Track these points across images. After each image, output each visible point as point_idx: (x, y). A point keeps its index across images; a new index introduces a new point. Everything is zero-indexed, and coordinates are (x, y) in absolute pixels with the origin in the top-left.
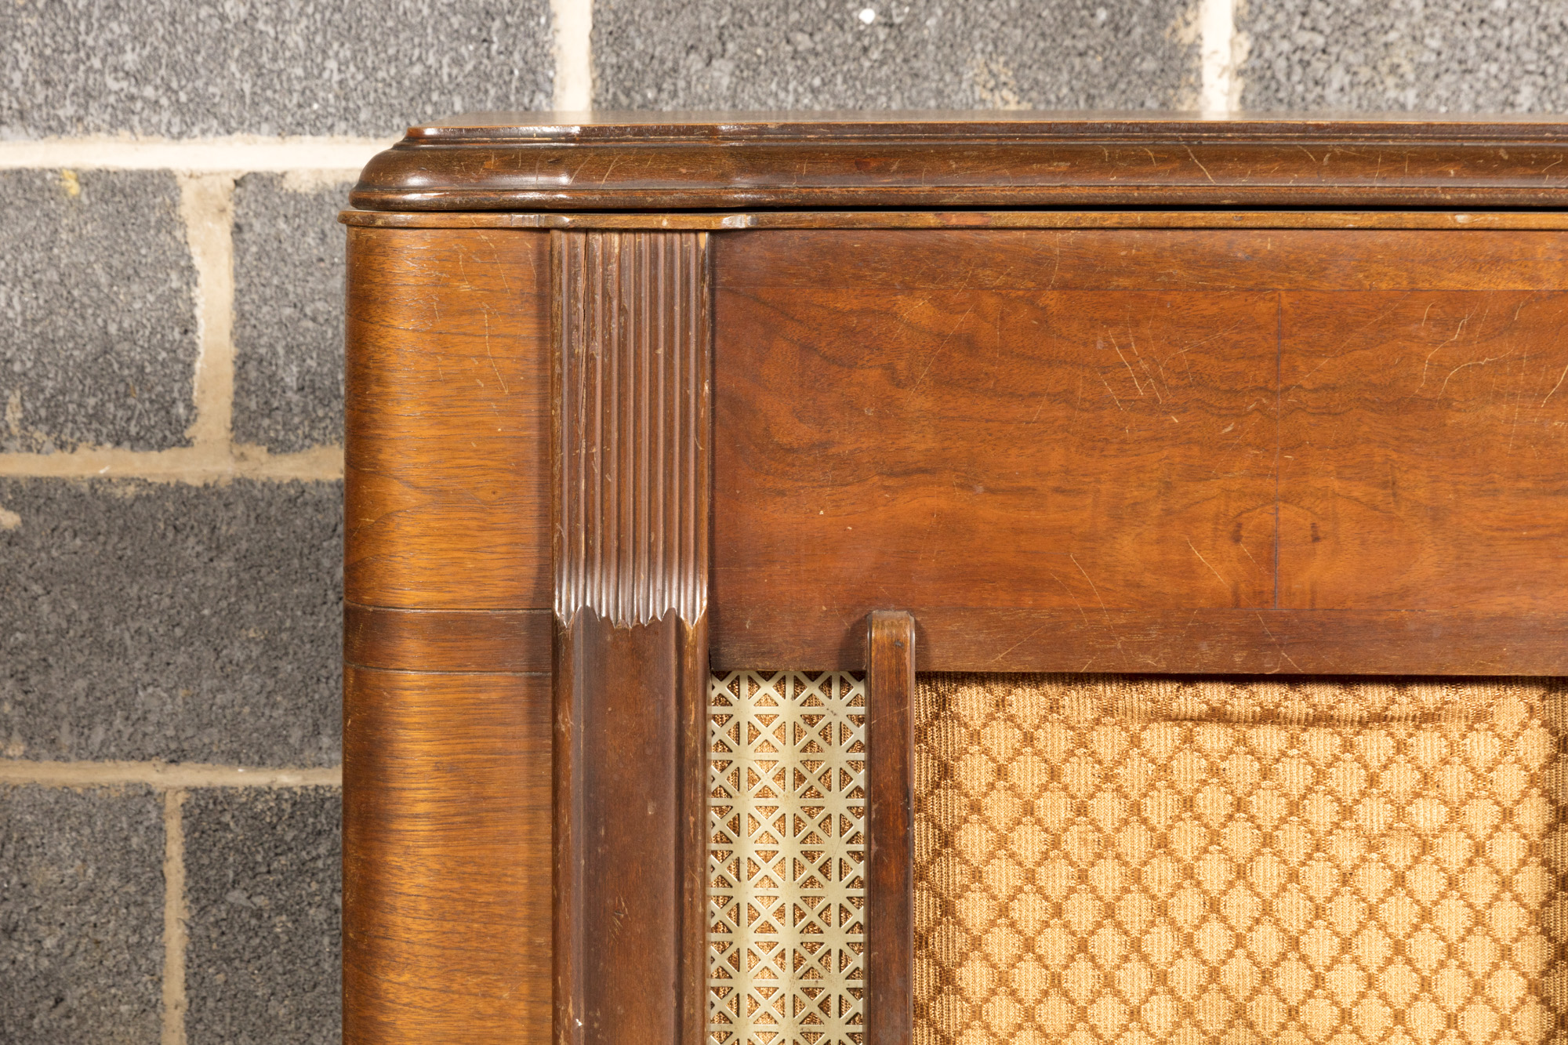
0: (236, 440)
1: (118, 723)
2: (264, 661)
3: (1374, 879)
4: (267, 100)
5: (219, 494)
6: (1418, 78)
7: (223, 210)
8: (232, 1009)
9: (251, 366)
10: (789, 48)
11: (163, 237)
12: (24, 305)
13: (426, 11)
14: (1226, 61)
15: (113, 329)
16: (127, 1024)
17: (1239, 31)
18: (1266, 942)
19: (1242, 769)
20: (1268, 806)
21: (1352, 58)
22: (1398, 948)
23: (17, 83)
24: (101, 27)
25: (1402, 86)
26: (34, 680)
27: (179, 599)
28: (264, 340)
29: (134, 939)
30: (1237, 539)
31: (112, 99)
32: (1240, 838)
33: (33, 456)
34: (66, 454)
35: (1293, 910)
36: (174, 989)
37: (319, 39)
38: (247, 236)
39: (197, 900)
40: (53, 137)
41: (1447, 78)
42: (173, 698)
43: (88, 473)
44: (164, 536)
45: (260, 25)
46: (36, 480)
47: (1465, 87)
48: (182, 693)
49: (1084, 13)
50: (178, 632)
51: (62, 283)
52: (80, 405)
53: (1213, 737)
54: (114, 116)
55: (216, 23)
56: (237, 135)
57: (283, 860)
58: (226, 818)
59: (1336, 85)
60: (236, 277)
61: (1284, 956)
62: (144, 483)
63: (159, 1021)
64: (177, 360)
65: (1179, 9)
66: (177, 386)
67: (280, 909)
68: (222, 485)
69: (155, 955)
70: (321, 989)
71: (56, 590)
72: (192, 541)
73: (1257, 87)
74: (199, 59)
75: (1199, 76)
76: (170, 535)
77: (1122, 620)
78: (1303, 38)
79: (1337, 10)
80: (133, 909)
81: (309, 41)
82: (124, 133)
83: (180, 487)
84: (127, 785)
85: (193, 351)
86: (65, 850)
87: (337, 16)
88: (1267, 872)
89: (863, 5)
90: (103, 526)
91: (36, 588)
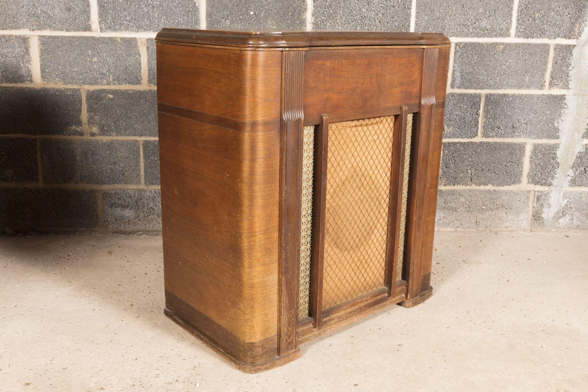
0: (149, 83)
1: (131, 130)
2: (155, 120)
4: (151, 25)
5: (146, 92)
6: (341, 25)
7: (145, 45)
8: (152, 176)
9: (150, 71)
10: (239, 18)
11: (135, 49)
12: (112, 60)
13: (178, 11)
14: (310, 21)
15: (127, 64)
16: (135, 178)
17: (312, 16)
21: (331, 21)
23: (109, 22)
24: (123, 13)
25: (339, 26)
26: (117, 123)
27: (140, 109)
28: (152, 67)
29: (135, 165)
31: (125, 25)
33: (115, 86)
34: (120, 85)
36: (142, 172)
37: (160, 15)
38: (149, 49)
39: (145, 158)
40: (115, 32)
41: (346, 25)
43: (124, 89)
44: (137, 99)
45: (150, 13)
46: (115, 90)
47: (349, 26)
48: (141, 125)
49: (287, 13)
50: (141, 115)
51: (118, 57)
52: (122, 77)
54: (125, 28)
55: (142, 12)
56: (146, 31)
58: (150, 145)
59: (328, 26)
60: (148, 56)
62: (134, 90)
63: (140, 178)
64: (138, 70)
65: (303, 13)
66: (138, 74)
68: (147, 91)
69: (139, 167)
71: (120, 108)
72: (142, 100)
73: (315, 26)
74: (140, 19)
75: (306, 24)
76: (138, 99)
78: (323, 18)
79: (328, 13)
80: (135, 160)
81: (158, 16)
82: (128, 31)
83: (140, 91)
84: (133, 140)
85: (141, 68)
86: (123, 150)
87: (163, 11)
89: (251, 11)
90: (127, 97)
91: (116, 108)
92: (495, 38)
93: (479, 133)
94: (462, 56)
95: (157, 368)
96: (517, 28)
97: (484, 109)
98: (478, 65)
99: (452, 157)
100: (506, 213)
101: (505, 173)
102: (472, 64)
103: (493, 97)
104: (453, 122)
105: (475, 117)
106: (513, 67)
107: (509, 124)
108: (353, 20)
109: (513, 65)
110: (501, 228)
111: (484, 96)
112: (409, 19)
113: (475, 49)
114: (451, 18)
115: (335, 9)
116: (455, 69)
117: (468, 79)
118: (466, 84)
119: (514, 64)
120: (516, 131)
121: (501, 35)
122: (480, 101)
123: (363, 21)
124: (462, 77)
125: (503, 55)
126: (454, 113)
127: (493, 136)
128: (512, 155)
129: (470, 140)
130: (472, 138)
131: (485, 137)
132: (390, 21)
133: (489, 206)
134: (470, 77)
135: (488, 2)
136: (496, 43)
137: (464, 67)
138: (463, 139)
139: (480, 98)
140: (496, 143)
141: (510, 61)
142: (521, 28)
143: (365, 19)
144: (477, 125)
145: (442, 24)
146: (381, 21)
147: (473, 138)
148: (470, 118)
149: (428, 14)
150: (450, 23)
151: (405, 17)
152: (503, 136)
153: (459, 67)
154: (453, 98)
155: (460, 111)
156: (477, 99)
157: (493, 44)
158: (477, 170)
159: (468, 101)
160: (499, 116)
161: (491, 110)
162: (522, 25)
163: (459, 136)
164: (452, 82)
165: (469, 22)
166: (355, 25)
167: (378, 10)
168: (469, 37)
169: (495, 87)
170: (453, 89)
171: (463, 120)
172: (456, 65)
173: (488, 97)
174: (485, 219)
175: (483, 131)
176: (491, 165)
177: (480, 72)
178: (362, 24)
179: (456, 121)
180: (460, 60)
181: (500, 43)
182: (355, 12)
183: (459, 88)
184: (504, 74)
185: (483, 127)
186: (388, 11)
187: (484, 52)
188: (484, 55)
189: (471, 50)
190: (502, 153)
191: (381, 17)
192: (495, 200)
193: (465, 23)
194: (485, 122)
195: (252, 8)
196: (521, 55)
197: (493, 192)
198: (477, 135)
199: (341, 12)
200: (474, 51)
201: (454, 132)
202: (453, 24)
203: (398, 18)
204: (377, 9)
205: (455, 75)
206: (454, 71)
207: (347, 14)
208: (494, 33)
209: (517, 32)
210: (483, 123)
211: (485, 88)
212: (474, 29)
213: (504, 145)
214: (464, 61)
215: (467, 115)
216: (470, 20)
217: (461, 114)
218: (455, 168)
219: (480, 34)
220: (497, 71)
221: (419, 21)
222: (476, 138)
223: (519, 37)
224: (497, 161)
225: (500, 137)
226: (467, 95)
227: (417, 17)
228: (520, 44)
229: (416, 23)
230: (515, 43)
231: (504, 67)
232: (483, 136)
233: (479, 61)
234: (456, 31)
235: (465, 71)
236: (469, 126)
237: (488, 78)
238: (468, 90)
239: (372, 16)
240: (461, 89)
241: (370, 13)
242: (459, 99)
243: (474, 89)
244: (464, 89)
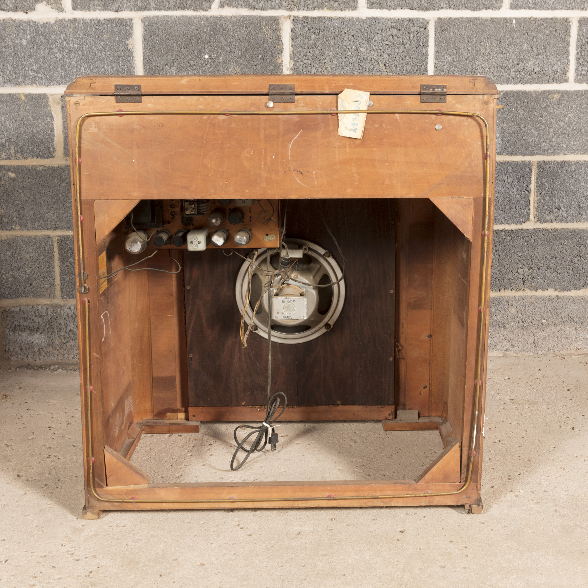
0: (65, 156)
1: (41, 221)
4: (68, 77)
5: (62, 169)
6: (331, 71)
7: (58, 103)
10: (189, 64)
11: (45, 109)
13: (104, 56)
14: (288, 67)
15: (34, 131)
16: (47, 289)
17: (291, 60)
21: (316, 66)
25: (328, 72)
29: (48, 270)
31: (31, 77)
33: (18, 160)
34: (25, 160)
36: (58, 281)
37: (79, 63)
38: (65, 109)
39: (62, 261)
40: (18, 86)
41: (338, 70)
42: (53, 215)
43: (31, 165)
44: (49, 179)
45: (65, 59)
46: (18, 166)
48: (55, 214)
49: (256, 56)
51: (22, 120)
52: (28, 149)
54: (31, 81)
58: (67, 242)
60: (63, 118)
62: (44, 166)
63: (55, 288)
64: (50, 138)
65: (277, 55)
66: (50, 144)
68: (62, 167)
69: (53, 273)
71: (25, 192)
72: (56, 180)
73: (295, 73)
75: (282, 70)
76: (51, 178)
78: (306, 61)
79: (313, 55)
80: (47, 264)
82: (34, 85)
83: (52, 167)
84: (44, 236)
85: (54, 136)
87: (83, 57)
89: (205, 54)
90: (35, 177)
91: (20, 191)
92: (548, 85)
93: (532, 217)
94: (503, 111)
95: (33, 575)
96: (577, 69)
97: (537, 182)
98: (526, 122)
99: (494, 251)
100: (576, 329)
101: (571, 272)
102: (516, 120)
103: (548, 166)
105: (525, 193)
106: (575, 123)
107: (573, 203)
108: (348, 63)
109: (574, 121)
110: (569, 351)
111: (535, 164)
112: (426, 61)
113: (520, 100)
114: (484, 58)
115: (323, 49)
117: (512, 142)
118: (510, 149)
119: (576, 120)
120: (584, 212)
121: (555, 80)
122: (531, 172)
123: (362, 64)
124: (504, 139)
125: (559, 108)
127: (551, 220)
128: (580, 247)
129: (519, 227)
130: (521, 224)
131: (541, 222)
132: (399, 64)
133: (551, 319)
134: (516, 139)
135: (535, 35)
136: (549, 91)
137: (506, 125)
138: (509, 226)
139: (531, 167)
140: (556, 230)
141: (569, 115)
142: (582, 70)
143: (364, 61)
144: (527, 206)
145: (472, 66)
146: (387, 65)
147: (523, 224)
148: (518, 196)
149: (451, 54)
150: (483, 65)
151: (420, 58)
152: (565, 219)
153: (499, 125)
155: (504, 186)
156: (526, 169)
157: (544, 92)
158: (532, 268)
159: (513, 172)
160: (559, 192)
161: (547, 184)
162: (583, 65)
163: (503, 221)
165: (509, 63)
166: (351, 70)
167: (382, 50)
168: (510, 84)
169: (550, 151)
171: (508, 199)
173: (542, 166)
174: (545, 338)
175: (537, 213)
176: (550, 262)
177: (529, 132)
178: (361, 68)
179: (498, 200)
180: (499, 115)
181: (554, 91)
182: (350, 53)
183: (500, 154)
184: (562, 133)
185: (537, 208)
186: (397, 50)
187: (533, 104)
188: (533, 108)
189: (514, 101)
190: (565, 243)
191: (387, 59)
192: (559, 311)
193: (504, 65)
194: (539, 201)
195: (207, 50)
196: (584, 106)
197: (556, 299)
198: (528, 219)
199: (331, 53)
200: (519, 102)
201: (496, 215)
202: (488, 67)
203: (410, 59)
204: (381, 48)
207: (339, 56)
208: (545, 78)
209: (578, 75)
210: (536, 203)
211: (537, 154)
212: (518, 73)
213: (567, 232)
214: (506, 116)
215: (513, 192)
216: (511, 61)
217: (504, 190)
218: (499, 266)
219: (525, 79)
220: (552, 130)
221: (440, 63)
222: (527, 223)
223: (580, 82)
224: (558, 255)
225: (562, 221)
226: (512, 164)
227: (436, 58)
228: (582, 91)
229: (436, 66)
230: (576, 91)
231: (561, 124)
232: (538, 221)
233: (527, 116)
234: (491, 76)
235: (507, 130)
236: (517, 207)
237: (541, 139)
238: (513, 156)
239: (375, 58)
240: (502, 156)
241: (370, 54)
242: (500, 169)
243: (521, 155)
244: (507, 156)
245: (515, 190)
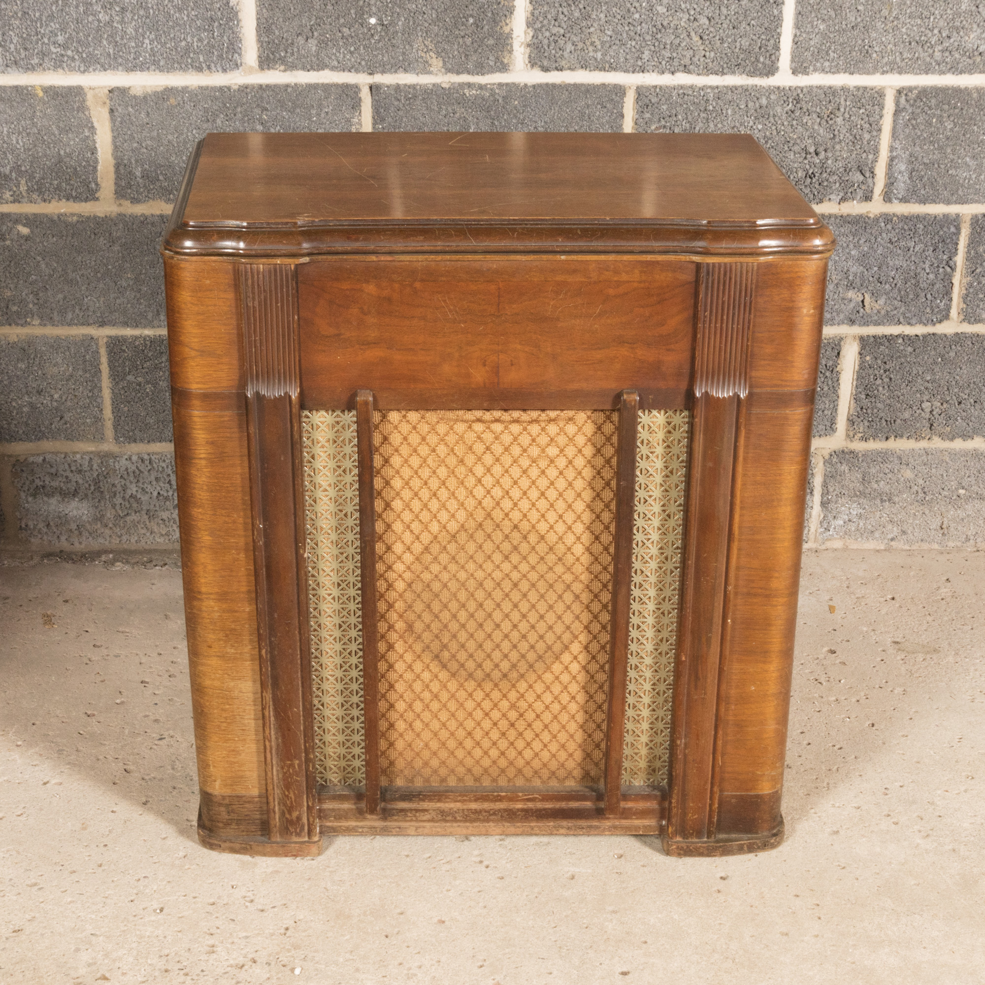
0: (117, 198)
1: (77, 311)
2: (134, 287)
3: (534, 472)
4: (121, 56)
5: (112, 220)
6: (602, 47)
7: (105, 103)
8: (132, 420)
9: (121, 168)
10: (340, 34)
11: (80, 114)
12: (24, 143)
13: (186, 18)
14: (523, 40)
15: (62, 152)
16: (90, 426)
17: (528, 27)
18: (497, 492)
19: (488, 437)
20: (498, 449)
21: (575, 39)
22: (543, 494)
23: (12, 49)
24: (47, 25)
25: (595, 51)
26: (41, 295)
27: (98, 262)
28: (126, 157)
29: (90, 394)
30: (485, 365)
31: (54, 56)
32: (488, 459)
33: (33, 205)
34: (47, 204)
35: (506, 482)
36: (108, 413)
37: (140, 30)
38: (116, 114)
39: (115, 379)
40: (30, 72)
41: (614, 47)
42: (99, 301)
43: (56, 212)
44: (90, 237)
45: (115, 24)
46: (35, 214)
47: (622, 51)
48: (102, 299)
50: (99, 275)
51: (39, 133)
52: (51, 184)
53: (479, 427)
54: (55, 63)
55: (96, 23)
56: (109, 71)
57: (148, 363)
58: (124, 348)
59: (568, 51)
60: (113, 131)
61: (503, 497)
62: (80, 216)
63: (103, 425)
64: (91, 166)
65: (504, 18)
66: (91, 176)
67: (148, 382)
68: (113, 216)
69: (99, 400)
70: (166, 412)
71: (47, 259)
72: (102, 239)
73: (536, 51)
74: (90, 39)
75: (512, 47)
76: (93, 236)
77: (445, 392)
78: (555, 30)
79: (569, 18)
80: (89, 384)
81: (136, 31)
82: (60, 70)
83: (95, 217)
84: (83, 335)
85: (96, 161)
86: (59, 360)
87: (148, 20)
88: (497, 470)
89: (371, 16)
90: (64, 233)
91: (39, 258)
93: (954, 312)
94: (914, 122)
97: (968, 252)
98: (955, 144)
99: (882, 371)
102: (939, 140)
104: (887, 286)
105: (945, 271)
108: (632, 34)
111: (968, 219)
112: (778, 30)
113: (949, 104)
114: (886, 25)
115: (587, 8)
116: (894, 154)
117: (928, 179)
118: (923, 192)
122: (958, 233)
123: (659, 36)
124: (914, 174)
126: (891, 263)
129: (929, 329)
130: (934, 325)
131: (969, 323)
132: (728, 36)
133: (975, 488)
134: (934, 174)
137: (918, 149)
138: (912, 327)
139: (959, 225)
143: (663, 30)
144: (948, 293)
145: (863, 40)
146: (705, 37)
147: (938, 325)
148: (931, 276)
149: (826, 18)
150: (884, 39)
151: (767, 25)
153: (905, 149)
154: (889, 227)
155: (907, 258)
156: (949, 229)
158: (947, 402)
159: (926, 233)
163: (902, 320)
164: (886, 186)
165: (933, 35)
166: (637, 47)
167: (698, 10)
168: (933, 73)
170: (888, 205)
171: (913, 281)
172: (897, 144)
173: (979, 222)
174: (962, 520)
175: (965, 306)
176: (981, 390)
177: (960, 161)
178: (657, 44)
179: (895, 282)
180: (907, 131)
182: (637, 16)
183: (904, 200)
185: (965, 298)
186: (724, 11)
187: (972, 111)
188: (971, 118)
189: (937, 106)
191: (705, 27)
193: (923, 38)
194: (970, 285)
195: (373, 8)
198: (947, 317)
199: (602, 16)
200: (946, 107)
201: (889, 309)
202: (892, 42)
203: (748, 27)
204: (695, 6)
205: (893, 169)
206: (892, 159)
207: (616, 21)
210: (963, 289)
211: (973, 201)
212: (947, 54)
214: (919, 134)
215: (924, 269)
217: (908, 265)
219: (960, 65)
221: (804, 35)
222: (946, 323)
226: (924, 219)
229: (796, 40)
232: (964, 320)
233: (958, 132)
235: (920, 158)
236: (929, 296)
237: (981, 175)
238: (927, 205)
239: (683, 24)
240: (907, 204)
241: (676, 18)
242: (903, 228)
243: (943, 202)
244: (917, 205)
245: (927, 266)
